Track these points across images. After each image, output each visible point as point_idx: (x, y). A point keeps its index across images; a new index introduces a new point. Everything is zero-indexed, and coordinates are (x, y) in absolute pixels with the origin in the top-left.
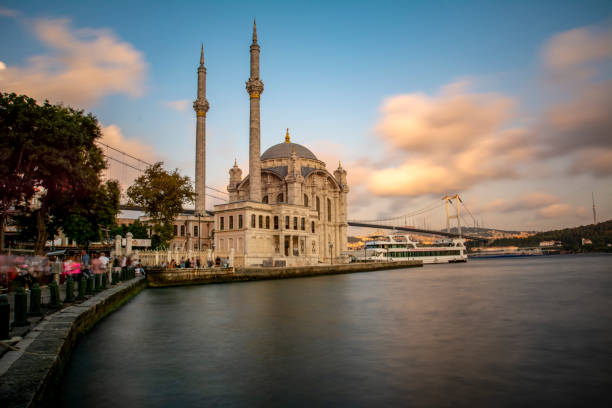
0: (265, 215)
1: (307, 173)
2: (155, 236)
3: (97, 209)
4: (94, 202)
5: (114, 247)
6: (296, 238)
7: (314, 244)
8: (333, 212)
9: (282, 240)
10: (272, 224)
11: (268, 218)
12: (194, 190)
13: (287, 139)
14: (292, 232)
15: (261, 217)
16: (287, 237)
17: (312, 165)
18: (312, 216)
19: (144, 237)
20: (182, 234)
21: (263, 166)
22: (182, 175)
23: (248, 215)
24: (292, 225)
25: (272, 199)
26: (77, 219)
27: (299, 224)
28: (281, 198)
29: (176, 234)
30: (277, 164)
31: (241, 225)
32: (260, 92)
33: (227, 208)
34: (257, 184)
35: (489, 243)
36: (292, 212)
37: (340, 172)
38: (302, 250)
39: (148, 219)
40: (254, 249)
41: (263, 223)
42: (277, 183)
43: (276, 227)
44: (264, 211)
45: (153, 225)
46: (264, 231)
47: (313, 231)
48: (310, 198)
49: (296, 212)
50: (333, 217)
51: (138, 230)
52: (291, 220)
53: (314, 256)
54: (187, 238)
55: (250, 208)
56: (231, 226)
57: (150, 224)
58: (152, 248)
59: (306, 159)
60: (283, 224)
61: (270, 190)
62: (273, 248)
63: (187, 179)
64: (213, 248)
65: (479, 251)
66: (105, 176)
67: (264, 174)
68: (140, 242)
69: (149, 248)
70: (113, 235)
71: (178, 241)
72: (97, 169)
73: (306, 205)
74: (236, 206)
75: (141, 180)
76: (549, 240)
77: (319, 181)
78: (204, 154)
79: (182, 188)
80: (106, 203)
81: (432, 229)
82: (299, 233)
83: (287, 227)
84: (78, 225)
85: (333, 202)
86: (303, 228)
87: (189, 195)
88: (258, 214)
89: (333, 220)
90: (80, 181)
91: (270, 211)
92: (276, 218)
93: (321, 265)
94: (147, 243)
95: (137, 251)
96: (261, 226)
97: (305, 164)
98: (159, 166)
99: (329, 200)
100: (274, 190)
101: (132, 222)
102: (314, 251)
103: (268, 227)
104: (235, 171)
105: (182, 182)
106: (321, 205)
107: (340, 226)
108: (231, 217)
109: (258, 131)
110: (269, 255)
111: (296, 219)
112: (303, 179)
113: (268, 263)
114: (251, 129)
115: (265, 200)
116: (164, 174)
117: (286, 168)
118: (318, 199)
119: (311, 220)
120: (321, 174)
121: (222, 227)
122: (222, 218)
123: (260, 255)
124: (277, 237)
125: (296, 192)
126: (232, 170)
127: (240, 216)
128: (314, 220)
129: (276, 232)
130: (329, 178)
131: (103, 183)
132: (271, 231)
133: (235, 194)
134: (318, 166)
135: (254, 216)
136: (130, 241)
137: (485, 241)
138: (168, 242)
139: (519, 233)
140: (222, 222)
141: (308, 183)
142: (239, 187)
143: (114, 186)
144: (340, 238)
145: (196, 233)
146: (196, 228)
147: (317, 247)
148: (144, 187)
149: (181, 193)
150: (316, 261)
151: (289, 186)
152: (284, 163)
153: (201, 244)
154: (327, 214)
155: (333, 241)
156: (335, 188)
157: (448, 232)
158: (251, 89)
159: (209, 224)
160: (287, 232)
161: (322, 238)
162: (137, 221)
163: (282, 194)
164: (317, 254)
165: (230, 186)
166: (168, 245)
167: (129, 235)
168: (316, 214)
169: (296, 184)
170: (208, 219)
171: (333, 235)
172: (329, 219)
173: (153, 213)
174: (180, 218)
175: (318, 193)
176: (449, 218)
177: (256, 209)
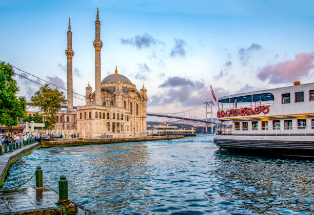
0: (102, 112)
1: (126, 90)
2: (47, 121)
3: (16, 110)
4: (13, 107)
5: (25, 127)
6: (118, 124)
7: (128, 127)
8: (139, 110)
9: (111, 124)
10: (106, 117)
11: (104, 113)
12: (66, 98)
13: (116, 72)
14: (116, 121)
15: (100, 113)
16: (114, 123)
17: (129, 86)
18: (126, 113)
19: (40, 121)
20: (61, 120)
21: (103, 86)
22: (60, 91)
23: (94, 112)
24: (116, 117)
25: (108, 104)
26: (5, 116)
27: (120, 117)
28: (112, 103)
29: (58, 120)
30: (111, 85)
31: (90, 117)
33: (83, 108)
34: (99, 95)
36: (117, 111)
37: (144, 90)
38: (122, 130)
39: (43, 113)
40: (97, 129)
41: (102, 116)
42: (110, 95)
43: (108, 118)
44: (102, 110)
45: (46, 116)
46: (102, 120)
47: (128, 120)
48: (127, 103)
49: (118, 111)
50: (139, 113)
51: (37, 119)
52: (116, 115)
53: (127, 134)
54: (63, 123)
55: (95, 109)
56: (85, 117)
57: (43, 116)
58: (45, 128)
59: (124, 83)
60: (111, 117)
61: (106, 99)
62: (107, 129)
63: (62, 93)
64: (76, 128)
66: (18, 95)
67: (103, 90)
68: (39, 125)
70: (24, 121)
71: (58, 125)
72: (14, 92)
73: (125, 107)
74: (88, 107)
75: (38, 93)
77: (132, 95)
78: (72, 79)
80: (19, 108)
82: (120, 121)
83: (114, 118)
84: (6, 118)
85: (139, 106)
86: (122, 119)
87: (64, 101)
88: (99, 111)
89: (139, 115)
90: (6, 97)
91: (105, 110)
93: (131, 137)
94: (43, 125)
95: (37, 130)
96: (100, 118)
97: (125, 85)
98: (47, 86)
99: (137, 104)
101: (35, 113)
102: (128, 130)
103: (104, 118)
104: (89, 88)
105: (59, 95)
106: (133, 107)
107: (143, 118)
108: (85, 113)
109: (100, 68)
110: (105, 132)
111: (118, 114)
112: (123, 93)
113: (105, 136)
114: (96, 67)
115: (104, 104)
116: (50, 90)
117: (115, 87)
118: (131, 104)
119: (126, 115)
120: (133, 91)
121: (81, 118)
122: (81, 113)
123: (100, 132)
124: (108, 123)
125: (119, 100)
126: (87, 88)
127: (90, 113)
128: (128, 115)
129: (108, 121)
130: (137, 93)
131: (17, 98)
132: (106, 120)
133: (89, 100)
134: (132, 87)
135: (97, 112)
136: (34, 124)
138: (53, 125)
140: (81, 115)
141: (126, 96)
142: (90, 97)
143: (23, 99)
144: (143, 123)
145: (68, 120)
146: (68, 118)
147: (130, 128)
148: (40, 97)
149: (59, 100)
150: (129, 135)
151: (116, 97)
152: (114, 85)
153: (71, 126)
154: (136, 112)
155: (139, 125)
156: (140, 98)
157: (206, 120)
158: (95, 45)
159: (75, 116)
160: (114, 121)
161: (133, 124)
162: (37, 113)
163: (113, 101)
164: (129, 132)
165: (86, 96)
166: (53, 127)
167: (32, 121)
168: (130, 112)
169: (119, 96)
170: (74, 113)
171: (139, 122)
172: (137, 114)
173: (45, 110)
174: (59, 112)
175: (131, 101)
176: (207, 113)
177: (98, 109)
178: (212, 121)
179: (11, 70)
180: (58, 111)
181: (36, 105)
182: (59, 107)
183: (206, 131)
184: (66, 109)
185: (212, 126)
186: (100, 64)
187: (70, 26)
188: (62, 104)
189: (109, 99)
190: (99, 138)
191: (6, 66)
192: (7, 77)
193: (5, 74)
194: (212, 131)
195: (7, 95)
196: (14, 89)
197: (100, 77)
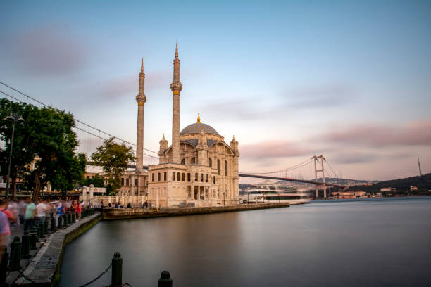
0: (181, 172)
1: (212, 144)
2: (109, 185)
3: (73, 171)
4: (70, 167)
5: (82, 192)
6: (202, 188)
7: (215, 191)
8: (228, 170)
9: (193, 189)
10: (186, 178)
11: (183, 174)
12: (135, 155)
13: (199, 120)
14: (199, 184)
15: (179, 173)
16: (196, 187)
17: (215, 138)
18: (213, 173)
19: (101, 185)
20: (127, 184)
21: (182, 138)
22: (127, 146)
23: (170, 173)
24: (199, 179)
25: (188, 161)
26: (60, 178)
27: (205, 178)
28: (193, 161)
29: (123, 184)
30: (192, 137)
31: (165, 179)
32: (180, 90)
33: (156, 167)
34: (177, 151)
35: (345, 189)
36: (200, 170)
37: (234, 143)
38: (207, 196)
39: (105, 174)
40: (173, 195)
41: (180, 178)
42: (191, 150)
43: (189, 180)
44: (181, 169)
45: (108, 178)
46: (181, 183)
47: (214, 183)
48: (213, 160)
49: (202, 170)
50: (229, 173)
51: (97, 181)
52: (199, 176)
53: (214, 202)
54: (130, 187)
55: (172, 168)
56: (159, 180)
57: (105, 177)
58: (107, 194)
59: (210, 134)
60: (193, 178)
61: (186, 155)
62: (187, 194)
63: (131, 148)
64: (147, 194)
65: (338, 195)
66: (77, 151)
67: (182, 144)
68: (99, 190)
69: (105, 194)
70: (81, 185)
71: (124, 189)
72: (73, 146)
73: (210, 165)
74: (162, 167)
75: (100, 149)
76: (387, 187)
77: (219, 149)
78: (142, 131)
79: (127, 154)
80: (78, 167)
81: (305, 179)
82: (204, 184)
83: (196, 180)
84: (60, 181)
85: (229, 164)
86: (207, 181)
87: (132, 158)
88: (177, 172)
89: (228, 175)
90: (63, 154)
91: (185, 170)
92: (189, 174)
93: (219, 206)
94: (104, 190)
95: (96, 197)
96: (179, 180)
97: (210, 137)
98: (112, 139)
99: (226, 161)
100: (189, 155)
101: (94, 175)
102: (215, 196)
103: (183, 180)
104: (163, 142)
105: (127, 150)
106: (221, 166)
107: (234, 179)
108: (159, 174)
109: (178, 116)
110: (184, 199)
111: (202, 174)
112: (208, 147)
113: (184, 204)
114: (174, 115)
115: (183, 162)
116: (116, 145)
117: (197, 140)
118: (218, 160)
119: (213, 175)
120: (221, 144)
121: (153, 180)
122: (153, 174)
123: (178, 199)
124: (189, 187)
125: (203, 157)
126: (161, 141)
127: (165, 173)
128: (215, 175)
129: (189, 184)
130: (226, 147)
131: (76, 155)
132: (186, 183)
133: (163, 157)
134: (219, 139)
135: (174, 173)
136: (92, 189)
137: (343, 188)
138: (117, 189)
139: (366, 182)
140: (153, 177)
141: (211, 150)
142: (166, 152)
143: (82, 156)
144: (234, 187)
145: (137, 184)
146: (137, 180)
147: (217, 193)
148: (102, 153)
149: (126, 158)
150: (216, 202)
151: (199, 152)
152: (196, 137)
153: (139, 190)
154: (224, 171)
155: (229, 189)
156: (230, 153)
157: (316, 181)
158: (173, 88)
159: (145, 177)
160: (196, 184)
161: (221, 187)
162: (97, 175)
163: (194, 158)
164: (217, 198)
165: (160, 152)
166: (117, 192)
167: (92, 185)
168: (217, 171)
169: (203, 151)
170: (145, 174)
171: (229, 185)
172: (226, 174)
173: (108, 170)
174: (126, 173)
175: (218, 157)
176: (316, 171)
177: (176, 169)
178: (324, 182)
179: (72, 120)
180: (124, 172)
181: (97, 164)
182: (126, 166)
183: (317, 195)
184: (134, 169)
185: (325, 188)
186: (179, 111)
187: (142, 67)
188: (130, 163)
189: (190, 155)
190: (177, 207)
191: (66, 115)
192: (66, 129)
193: (64, 124)
194: (325, 196)
195: (64, 150)
196: (73, 143)
197: (179, 128)
